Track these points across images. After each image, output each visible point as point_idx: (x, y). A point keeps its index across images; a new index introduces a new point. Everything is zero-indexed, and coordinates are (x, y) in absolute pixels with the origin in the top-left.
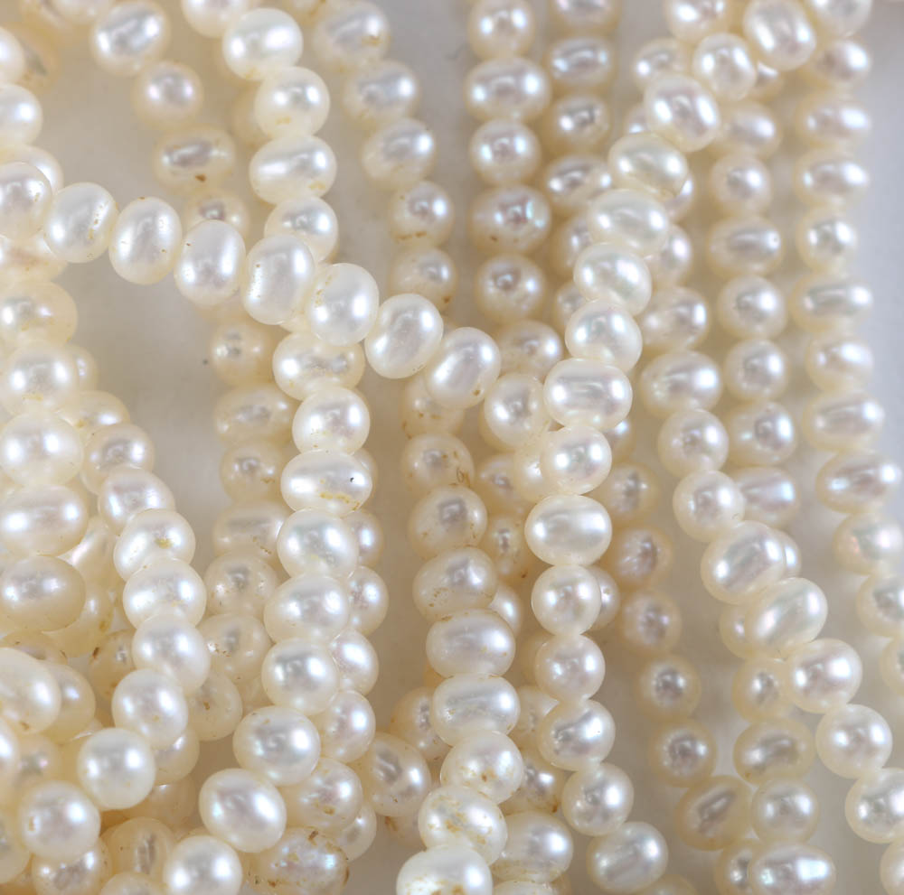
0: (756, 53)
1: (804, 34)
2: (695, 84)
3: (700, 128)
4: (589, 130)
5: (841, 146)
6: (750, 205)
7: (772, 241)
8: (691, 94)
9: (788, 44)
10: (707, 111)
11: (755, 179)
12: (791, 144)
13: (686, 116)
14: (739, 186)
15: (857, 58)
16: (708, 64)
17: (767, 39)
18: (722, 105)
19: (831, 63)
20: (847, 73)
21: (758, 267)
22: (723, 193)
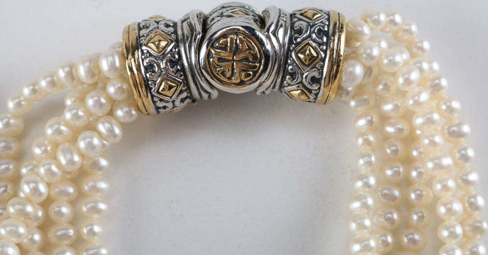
0: (59, 166)
1: (76, 158)
2: (38, 179)
3: (40, 194)
4: (6, 194)
5: (98, 196)
6: (64, 219)
7: (71, 232)
8: (36, 182)
9: (71, 162)
10: (42, 188)
11: (65, 210)
12: (81, 195)
13: (36, 190)
14: (60, 213)
15: (104, 162)
16: (42, 170)
17: (63, 161)
18: (49, 185)
19: (96, 165)
20: (101, 168)
21: (66, 242)
22: (53, 216)
